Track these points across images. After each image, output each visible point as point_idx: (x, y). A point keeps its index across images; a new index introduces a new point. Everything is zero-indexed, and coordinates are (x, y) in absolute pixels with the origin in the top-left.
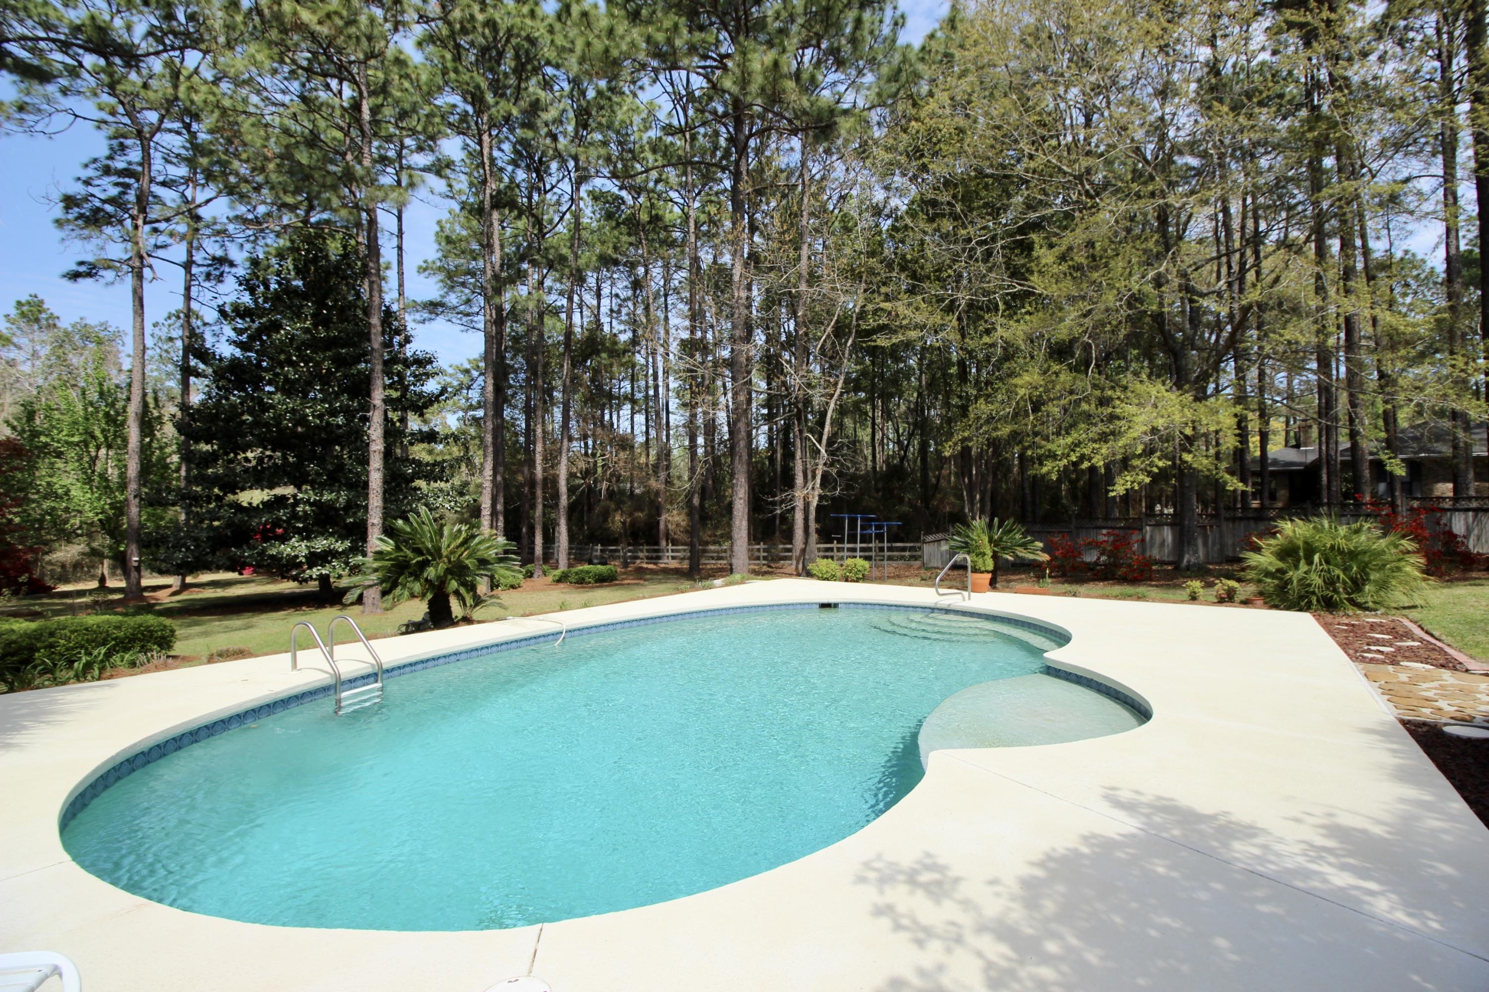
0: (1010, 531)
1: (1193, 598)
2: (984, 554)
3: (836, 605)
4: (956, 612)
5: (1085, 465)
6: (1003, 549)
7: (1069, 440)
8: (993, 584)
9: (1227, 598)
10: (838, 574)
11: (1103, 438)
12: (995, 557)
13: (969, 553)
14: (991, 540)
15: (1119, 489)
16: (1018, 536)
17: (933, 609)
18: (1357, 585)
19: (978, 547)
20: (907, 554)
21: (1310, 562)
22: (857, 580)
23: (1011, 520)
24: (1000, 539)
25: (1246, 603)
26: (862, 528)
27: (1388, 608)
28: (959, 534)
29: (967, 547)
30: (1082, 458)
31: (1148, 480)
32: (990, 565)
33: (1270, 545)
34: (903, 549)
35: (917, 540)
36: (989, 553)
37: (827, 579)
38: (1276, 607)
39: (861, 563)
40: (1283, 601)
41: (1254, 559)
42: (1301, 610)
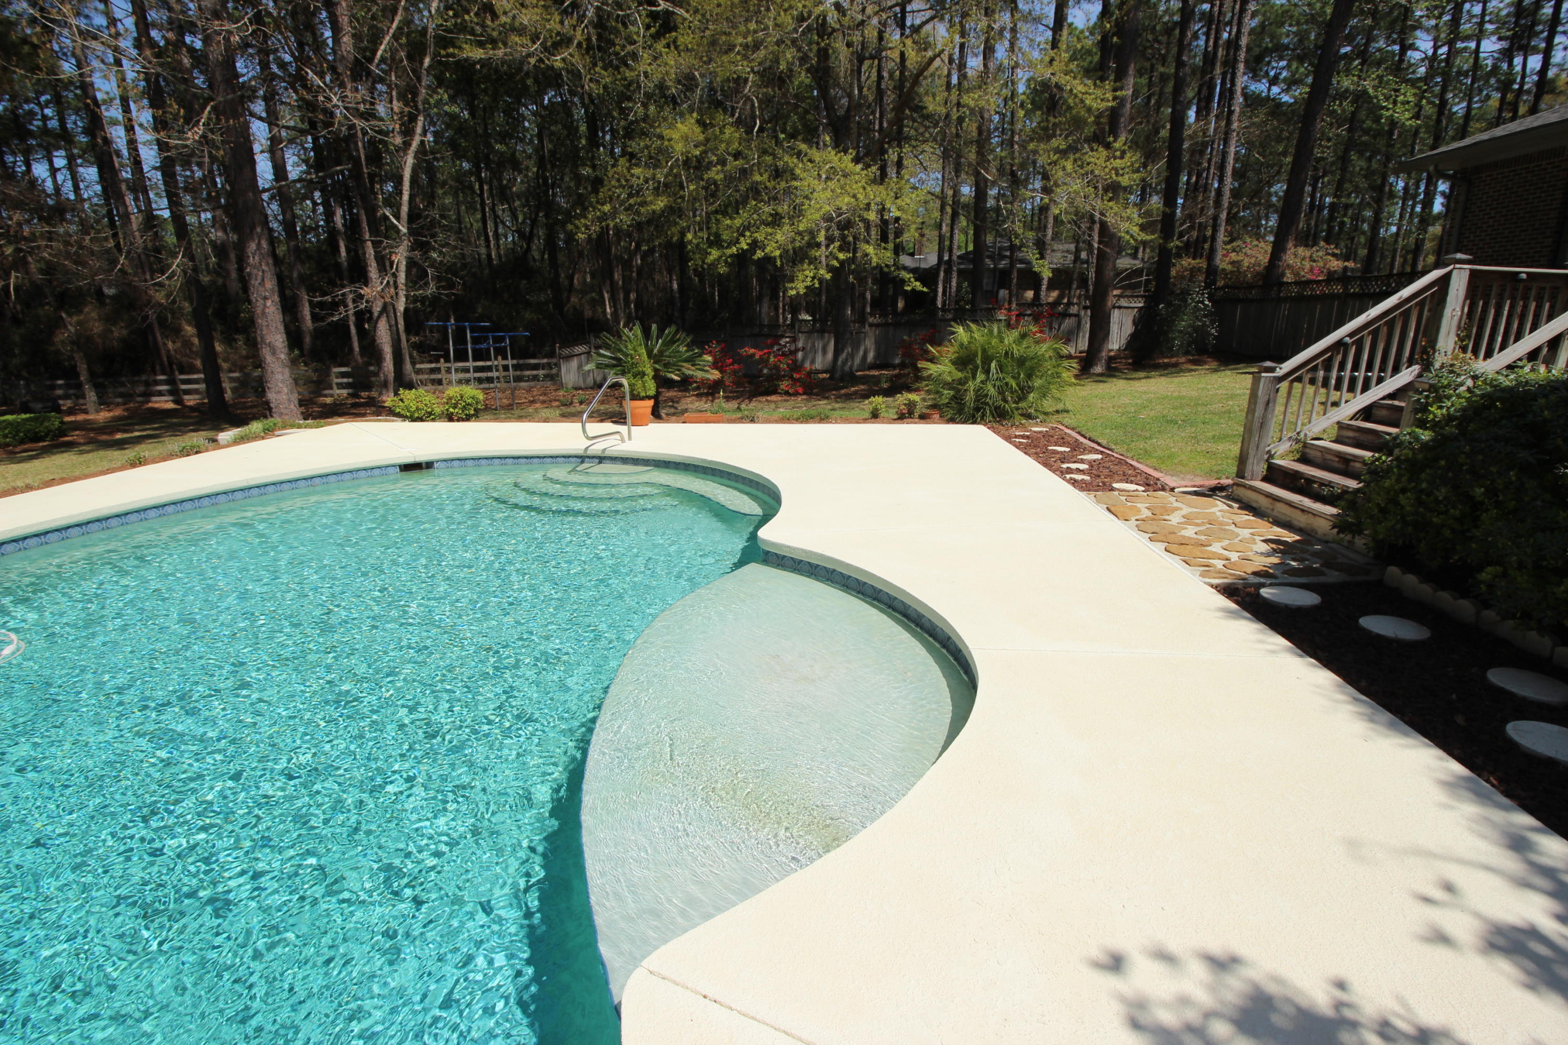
0: (672, 342)
1: (875, 416)
2: (643, 374)
3: (429, 465)
4: (614, 459)
5: (759, 254)
6: (667, 365)
7: (738, 222)
8: (656, 415)
9: (906, 415)
10: (438, 410)
11: (776, 220)
12: (656, 377)
13: (623, 373)
14: (650, 354)
15: (798, 286)
16: (683, 349)
17: (582, 458)
18: (1023, 393)
19: (635, 365)
20: (541, 372)
21: (987, 371)
22: (468, 418)
23: (673, 328)
24: (661, 352)
25: (924, 418)
26: (475, 341)
27: (1046, 414)
28: (608, 347)
29: (620, 365)
30: (755, 245)
31: (828, 276)
32: (651, 387)
33: (949, 352)
34: (536, 367)
35: (552, 354)
36: (650, 372)
37: (420, 419)
38: (952, 420)
39: (472, 392)
40: (960, 411)
41: (933, 369)
42: (974, 423)
